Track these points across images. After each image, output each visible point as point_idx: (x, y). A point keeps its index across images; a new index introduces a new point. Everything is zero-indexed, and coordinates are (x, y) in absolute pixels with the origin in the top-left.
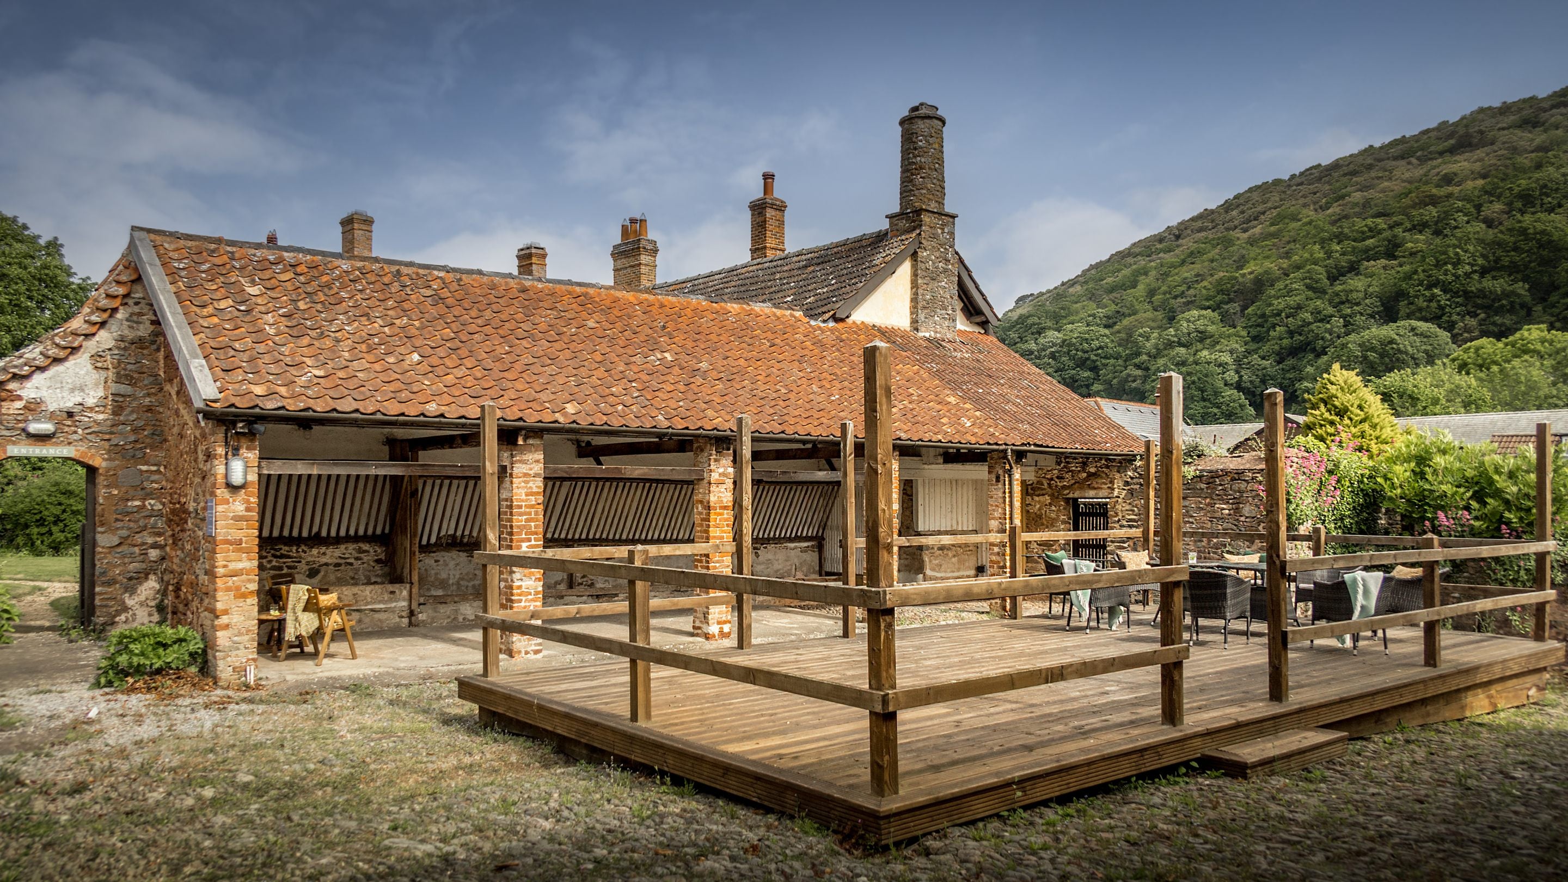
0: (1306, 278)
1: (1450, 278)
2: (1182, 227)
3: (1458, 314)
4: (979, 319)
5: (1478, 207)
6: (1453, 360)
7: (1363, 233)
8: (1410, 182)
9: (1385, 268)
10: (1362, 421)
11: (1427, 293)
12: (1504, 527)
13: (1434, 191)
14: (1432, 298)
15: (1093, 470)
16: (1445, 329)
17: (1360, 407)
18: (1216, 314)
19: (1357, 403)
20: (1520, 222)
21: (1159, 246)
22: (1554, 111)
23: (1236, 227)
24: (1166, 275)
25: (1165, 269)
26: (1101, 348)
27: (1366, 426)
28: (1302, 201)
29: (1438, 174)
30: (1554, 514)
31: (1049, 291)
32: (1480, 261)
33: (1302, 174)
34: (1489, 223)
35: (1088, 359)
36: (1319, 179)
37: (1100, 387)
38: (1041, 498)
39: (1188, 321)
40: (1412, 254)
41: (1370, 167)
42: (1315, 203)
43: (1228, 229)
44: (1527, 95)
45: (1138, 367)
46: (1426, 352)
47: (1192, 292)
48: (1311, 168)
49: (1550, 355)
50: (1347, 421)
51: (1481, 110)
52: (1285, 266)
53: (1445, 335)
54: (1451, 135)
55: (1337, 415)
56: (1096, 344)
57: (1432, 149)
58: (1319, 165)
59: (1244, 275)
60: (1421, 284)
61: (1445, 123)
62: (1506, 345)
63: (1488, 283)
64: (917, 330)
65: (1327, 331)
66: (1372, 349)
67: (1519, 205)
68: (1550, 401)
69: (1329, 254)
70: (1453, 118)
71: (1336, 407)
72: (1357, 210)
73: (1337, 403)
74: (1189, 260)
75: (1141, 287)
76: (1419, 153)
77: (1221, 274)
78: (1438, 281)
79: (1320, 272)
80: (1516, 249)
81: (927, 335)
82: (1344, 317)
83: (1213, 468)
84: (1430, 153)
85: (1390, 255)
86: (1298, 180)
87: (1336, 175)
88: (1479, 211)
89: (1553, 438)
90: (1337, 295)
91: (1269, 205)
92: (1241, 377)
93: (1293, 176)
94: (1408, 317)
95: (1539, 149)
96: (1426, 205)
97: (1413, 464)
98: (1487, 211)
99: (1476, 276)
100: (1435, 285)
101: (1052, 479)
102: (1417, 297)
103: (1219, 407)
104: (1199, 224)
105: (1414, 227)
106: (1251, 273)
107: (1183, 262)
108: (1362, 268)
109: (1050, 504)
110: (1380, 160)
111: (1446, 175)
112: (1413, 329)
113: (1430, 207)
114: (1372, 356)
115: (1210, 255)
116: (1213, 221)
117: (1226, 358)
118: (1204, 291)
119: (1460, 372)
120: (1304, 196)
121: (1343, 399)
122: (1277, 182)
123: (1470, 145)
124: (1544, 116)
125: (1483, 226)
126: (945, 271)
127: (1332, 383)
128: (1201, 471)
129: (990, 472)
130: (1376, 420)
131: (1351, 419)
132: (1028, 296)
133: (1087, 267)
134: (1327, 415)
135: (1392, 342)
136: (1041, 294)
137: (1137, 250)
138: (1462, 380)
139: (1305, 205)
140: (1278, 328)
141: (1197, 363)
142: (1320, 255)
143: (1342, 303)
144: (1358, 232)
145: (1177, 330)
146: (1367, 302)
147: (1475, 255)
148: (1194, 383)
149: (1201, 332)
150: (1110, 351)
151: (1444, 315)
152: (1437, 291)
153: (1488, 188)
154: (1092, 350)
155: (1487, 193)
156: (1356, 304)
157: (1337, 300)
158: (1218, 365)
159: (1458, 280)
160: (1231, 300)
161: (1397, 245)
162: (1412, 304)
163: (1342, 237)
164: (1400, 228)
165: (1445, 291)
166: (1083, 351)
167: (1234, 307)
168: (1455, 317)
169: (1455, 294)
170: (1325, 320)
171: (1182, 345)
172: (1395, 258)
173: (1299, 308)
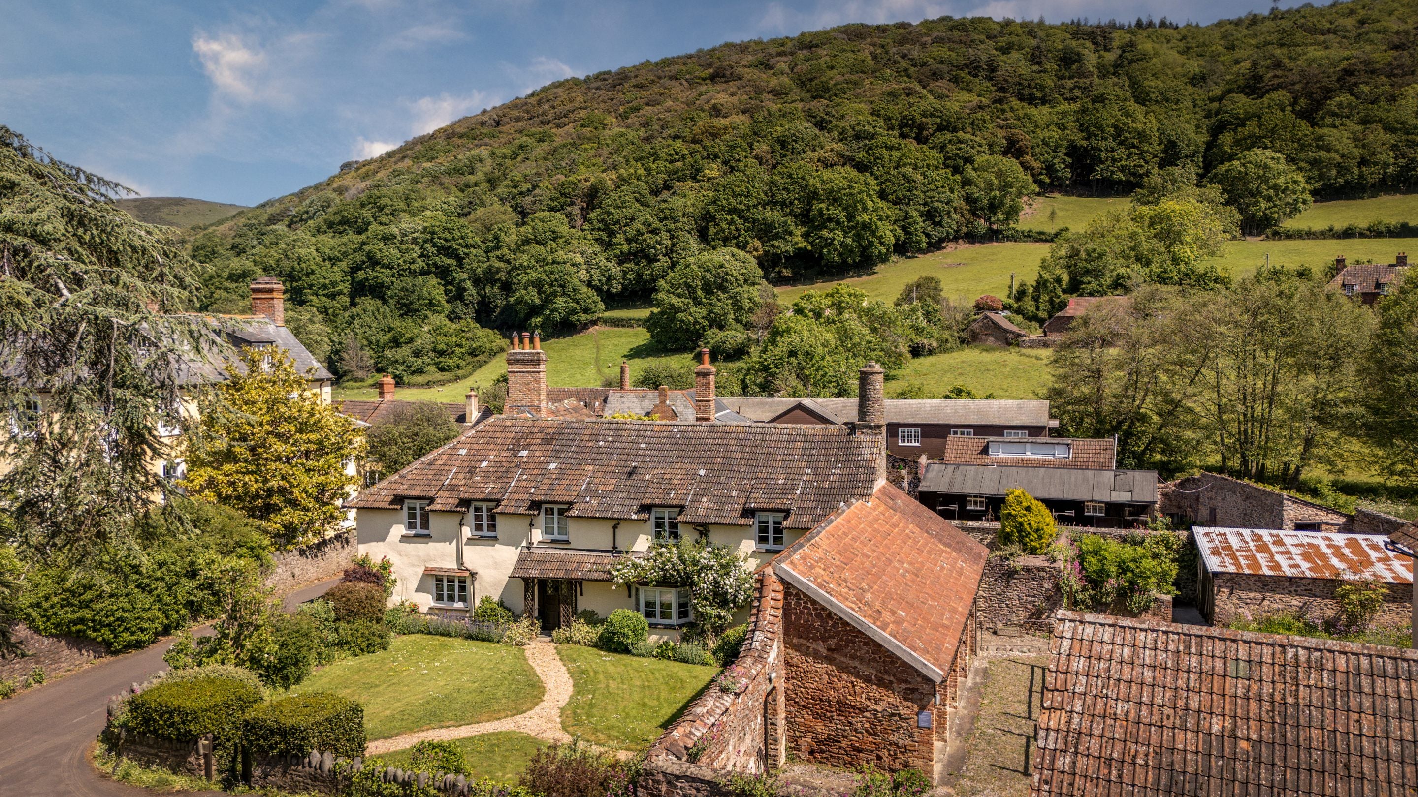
0: (634, 192)
1: (743, 207)
2: (499, 113)
7: (671, 155)
9: (692, 189)
11: (729, 217)
13: (711, 119)
18: (562, 215)
20: (784, 166)
21: (483, 130)
22: (779, 58)
23: (550, 122)
26: (462, 238)
28: (603, 106)
29: (707, 102)
31: (375, 160)
32: (763, 196)
33: (595, 78)
34: (762, 162)
35: (450, 247)
36: (613, 86)
39: (541, 221)
40: (709, 179)
41: (652, 82)
42: (616, 112)
45: (500, 259)
48: (602, 73)
52: (614, 177)
54: (709, 63)
56: (457, 234)
57: (697, 74)
58: (608, 71)
59: (578, 181)
60: (723, 210)
61: (698, 49)
63: (768, 213)
66: (708, 271)
67: (779, 148)
69: (648, 170)
70: (705, 47)
76: (687, 76)
77: (559, 176)
78: (735, 208)
79: (644, 188)
80: (785, 189)
82: (669, 231)
84: (696, 78)
85: (694, 178)
86: (594, 83)
87: (626, 84)
88: (751, 149)
90: (662, 211)
91: (576, 104)
92: (591, 276)
96: (713, 136)
98: (759, 151)
99: (760, 207)
100: (734, 213)
102: (721, 219)
103: (578, 303)
104: (514, 112)
105: (708, 156)
106: (585, 180)
108: (675, 187)
110: (660, 78)
111: (714, 104)
112: (732, 255)
113: (716, 139)
115: (537, 150)
117: (579, 259)
118: (548, 192)
120: (603, 102)
122: (573, 80)
123: (724, 77)
124: (772, 61)
125: (757, 163)
132: (351, 163)
136: (366, 162)
137: (463, 131)
140: (617, 236)
142: (641, 171)
143: (666, 218)
144: (667, 154)
145: (533, 228)
146: (685, 220)
147: (759, 191)
148: (556, 280)
149: (553, 232)
150: (471, 241)
151: (740, 235)
152: (735, 217)
153: (756, 130)
154: (454, 239)
155: (755, 134)
156: (677, 221)
157: (662, 216)
158: (574, 265)
159: (748, 209)
160: (572, 204)
161: (698, 171)
162: (718, 225)
163: (656, 157)
164: (698, 156)
165: (740, 217)
166: (446, 240)
167: (576, 210)
168: (748, 238)
169: (746, 220)
170: (655, 232)
171: (538, 242)
172: (698, 181)
173: (633, 219)
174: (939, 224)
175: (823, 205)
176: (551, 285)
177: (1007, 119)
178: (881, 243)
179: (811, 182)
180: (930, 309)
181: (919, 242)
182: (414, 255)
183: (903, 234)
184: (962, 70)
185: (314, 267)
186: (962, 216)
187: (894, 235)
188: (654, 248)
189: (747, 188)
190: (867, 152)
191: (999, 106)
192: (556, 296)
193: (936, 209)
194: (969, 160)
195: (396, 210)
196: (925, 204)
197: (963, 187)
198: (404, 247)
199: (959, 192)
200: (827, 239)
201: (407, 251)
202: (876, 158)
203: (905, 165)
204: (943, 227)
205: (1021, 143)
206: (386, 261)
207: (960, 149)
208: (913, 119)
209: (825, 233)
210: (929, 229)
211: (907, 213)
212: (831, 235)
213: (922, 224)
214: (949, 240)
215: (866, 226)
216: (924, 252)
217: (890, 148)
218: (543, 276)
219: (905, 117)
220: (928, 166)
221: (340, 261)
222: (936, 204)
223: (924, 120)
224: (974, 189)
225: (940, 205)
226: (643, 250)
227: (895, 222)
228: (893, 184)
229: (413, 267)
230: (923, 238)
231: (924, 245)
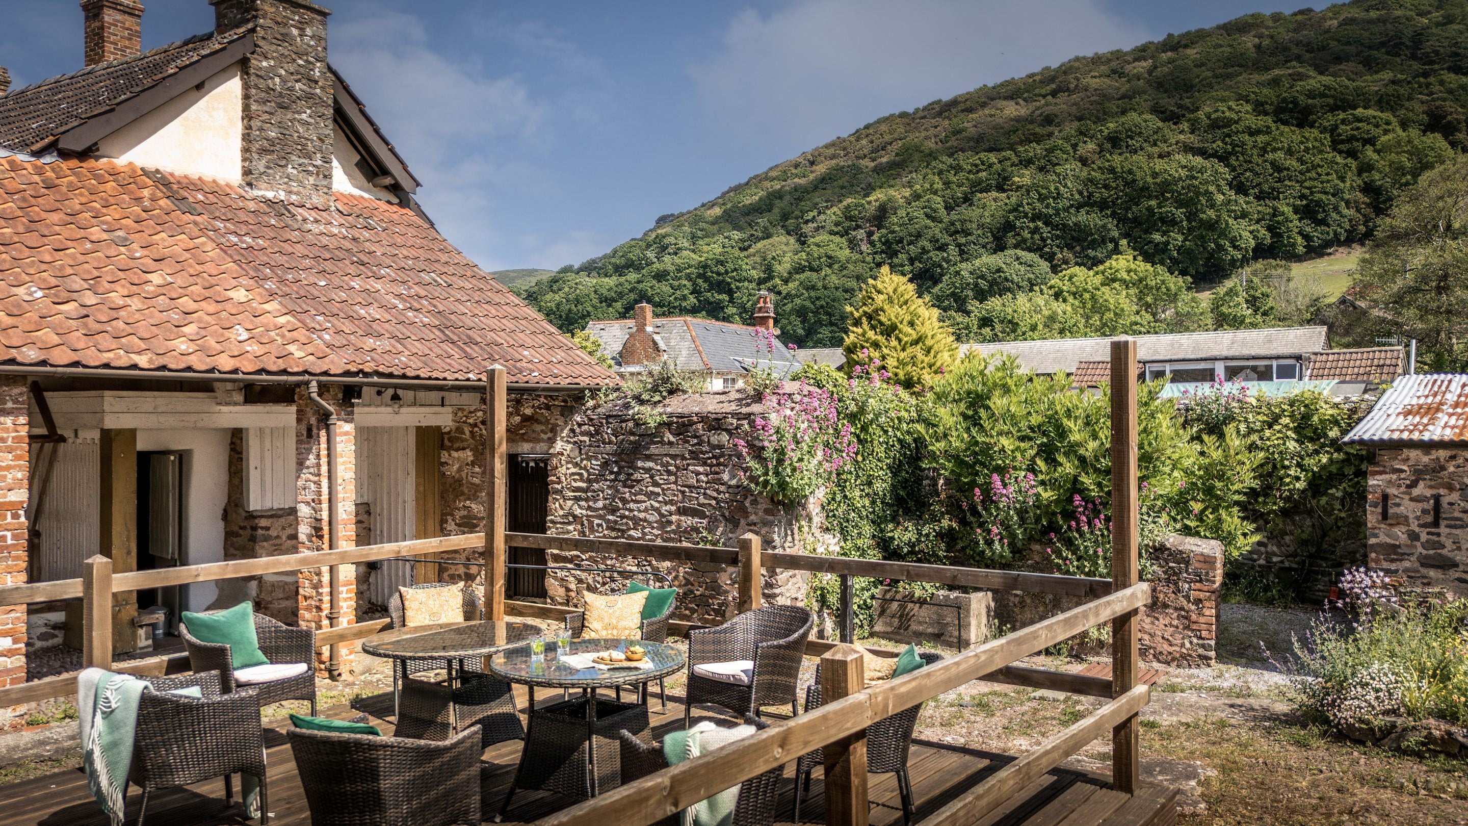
0: (925, 207)
1: (1051, 211)
2: (816, 154)
3: (1058, 247)
4: (388, 181)
5: (1075, 146)
6: (1051, 287)
7: (976, 166)
8: (1017, 121)
9: (995, 200)
10: (916, 342)
11: (1031, 225)
12: (1077, 497)
13: (1038, 130)
14: (1035, 231)
15: (528, 412)
16: (1046, 260)
17: (911, 324)
18: (844, 240)
19: (908, 318)
20: (1108, 161)
21: (794, 171)
22: (1137, 63)
23: (865, 156)
24: (799, 199)
25: (797, 195)
26: (735, 270)
27: (918, 350)
28: (923, 134)
29: (1041, 114)
30: (1141, 479)
31: (689, 212)
32: (1077, 196)
33: (925, 109)
34: (1084, 161)
35: (722, 281)
36: (940, 114)
37: (734, 310)
38: (461, 454)
39: (818, 245)
40: (1018, 188)
41: (984, 105)
42: (936, 136)
43: (858, 158)
44: (1115, 49)
46: (1029, 280)
47: (822, 217)
48: (933, 103)
49: (1134, 284)
50: (894, 343)
51: (1077, 59)
52: (907, 194)
53: (1045, 266)
54: (1052, 80)
55: (882, 334)
56: (730, 266)
57: (1037, 91)
58: (940, 101)
59: (869, 203)
60: (1026, 216)
61: (1047, 69)
62: (1097, 273)
63: (1082, 217)
64: (250, 184)
65: (943, 259)
66: (983, 277)
67: (1108, 146)
68: (1135, 327)
69: (947, 184)
70: (1055, 65)
71: (882, 324)
72: (972, 144)
73: (883, 318)
74: (821, 186)
75: (776, 210)
76: (1026, 95)
77: (849, 200)
78: (1041, 213)
79: (938, 202)
80: (1106, 187)
81: (270, 195)
82: (959, 246)
83: (686, 411)
84: (1035, 95)
85: (1000, 189)
86: (921, 114)
87: (954, 111)
88: (1075, 151)
89: (1137, 365)
90: (953, 224)
91: (896, 136)
93: (917, 110)
94: (1016, 247)
95: (1123, 97)
96: (1031, 142)
97: (963, 406)
98: (1082, 150)
99: (1072, 210)
100: (1039, 219)
101: (475, 425)
102: (1022, 228)
104: (831, 151)
105: (1020, 162)
106: (876, 201)
107: (816, 188)
108: (975, 199)
109: (473, 464)
110: (992, 99)
111: (1048, 116)
112: (1018, 259)
113: (1034, 145)
114: (983, 284)
115: (840, 182)
116: (844, 149)
118: (834, 217)
119: (1057, 299)
120: (926, 130)
121: (892, 313)
122: (903, 115)
123: (1068, 90)
124: (1128, 68)
125: (1079, 164)
126: (309, 97)
127: (879, 292)
128: (671, 415)
129: (299, 420)
130: (929, 342)
131: (900, 341)
132: (668, 216)
133: (726, 189)
134: (871, 334)
135: (999, 270)
136: (682, 215)
137: (773, 174)
138: (1058, 307)
139: (927, 138)
140: (900, 256)
141: (825, 288)
142: (939, 186)
143: (957, 232)
144: (972, 165)
145: (808, 254)
146: (979, 232)
147: (1071, 189)
148: (822, 307)
149: (830, 257)
150: (744, 274)
151: (1045, 246)
152: (1040, 224)
153: (1083, 129)
154: (727, 272)
155: (1082, 133)
156: (970, 234)
157: (953, 229)
158: (846, 291)
159: (1057, 214)
160: (858, 227)
161: (1006, 179)
162: (1018, 235)
163: (958, 169)
164: (1008, 163)
165: (1046, 224)
166: (718, 274)
167: (861, 234)
168: (1055, 249)
169: (1055, 227)
170: (942, 248)
171: (812, 269)
172: (1004, 191)
173: (919, 236)
174: (1323, 222)
175: (1153, 203)
176: (816, 313)
177: (1432, 93)
178: (1235, 247)
179: (1139, 175)
180: (1258, 294)
181: (1294, 245)
182: (686, 292)
183: (1268, 235)
184: (1378, 49)
185: (590, 309)
186: (1358, 210)
187: (1255, 237)
188: (940, 266)
189: (1056, 188)
190: (1223, 141)
191: (1422, 80)
192: (821, 325)
193: (1318, 203)
194: (1371, 141)
195: (679, 249)
196: (1302, 197)
197: (1359, 175)
198: (676, 283)
199: (1352, 180)
200: (1157, 244)
201: (679, 287)
202: (1234, 146)
203: (1275, 150)
204: (1328, 226)
205: (1449, 118)
206: (657, 299)
207: (1358, 128)
208: (1295, 101)
209: (1157, 237)
210: (1308, 229)
211: (1275, 209)
212: (1164, 239)
213: (1297, 223)
214: (1340, 244)
215: (1211, 225)
216: (1299, 259)
217: (1253, 133)
218: (808, 304)
219: (1284, 100)
220: (1307, 150)
221: (616, 301)
222: (1318, 196)
223: (1310, 101)
224: (1376, 176)
225: (1324, 197)
226: (927, 271)
227: (1258, 221)
228: (1257, 174)
229: (684, 304)
230: (1299, 239)
231: (1301, 250)
